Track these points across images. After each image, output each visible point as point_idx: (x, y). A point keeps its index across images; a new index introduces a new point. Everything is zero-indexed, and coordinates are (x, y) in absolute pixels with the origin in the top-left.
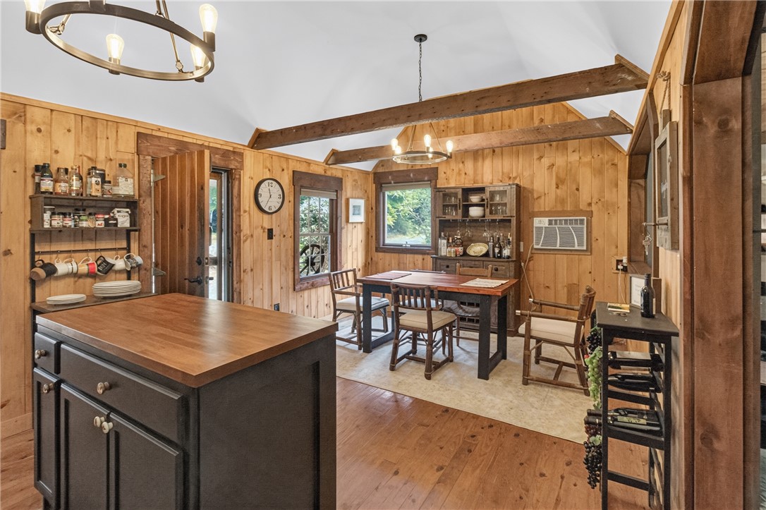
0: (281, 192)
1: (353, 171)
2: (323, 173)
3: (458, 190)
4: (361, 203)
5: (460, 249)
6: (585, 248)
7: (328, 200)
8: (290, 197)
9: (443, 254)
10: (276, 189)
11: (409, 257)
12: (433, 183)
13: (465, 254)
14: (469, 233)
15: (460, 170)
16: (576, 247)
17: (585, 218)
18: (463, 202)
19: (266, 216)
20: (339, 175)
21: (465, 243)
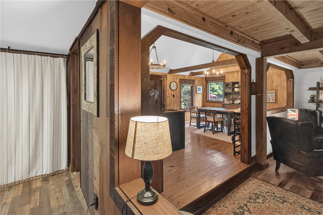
0: (176, 85)
1: (198, 77)
2: (188, 79)
3: (230, 83)
4: (201, 87)
5: (231, 102)
6: (274, 102)
7: (190, 86)
8: (179, 86)
9: (225, 103)
10: (175, 84)
11: (216, 104)
12: (224, 81)
13: (233, 103)
14: (235, 96)
15: (232, 76)
16: (271, 101)
17: (274, 92)
18: (232, 86)
19: (172, 91)
20: (194, 79)
21: (233, 100)
